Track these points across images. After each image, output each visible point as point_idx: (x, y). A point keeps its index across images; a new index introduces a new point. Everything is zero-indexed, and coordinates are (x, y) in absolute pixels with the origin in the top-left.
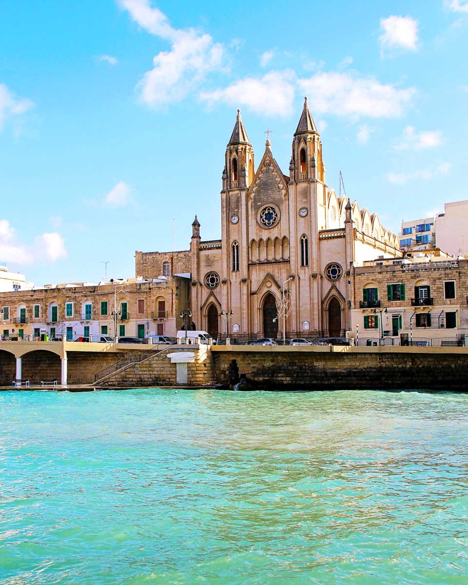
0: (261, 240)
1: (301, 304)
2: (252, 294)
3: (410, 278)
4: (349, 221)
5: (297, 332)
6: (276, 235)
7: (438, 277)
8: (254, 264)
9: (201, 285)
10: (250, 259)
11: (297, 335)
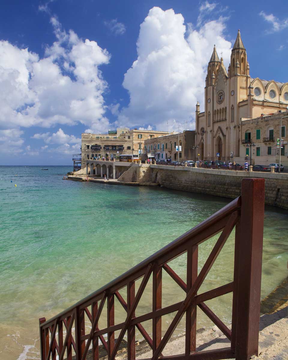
0: (218, 110)
1: (231, 142)
2: (214, 137)
3: (264, 125)
4: (250, 95)
5: (228, 157)
6: (223, 107)
7: (277, 124)
8: (215, 122)
9: (199, 134)
10: (214, 120)
11: (228, 158)
